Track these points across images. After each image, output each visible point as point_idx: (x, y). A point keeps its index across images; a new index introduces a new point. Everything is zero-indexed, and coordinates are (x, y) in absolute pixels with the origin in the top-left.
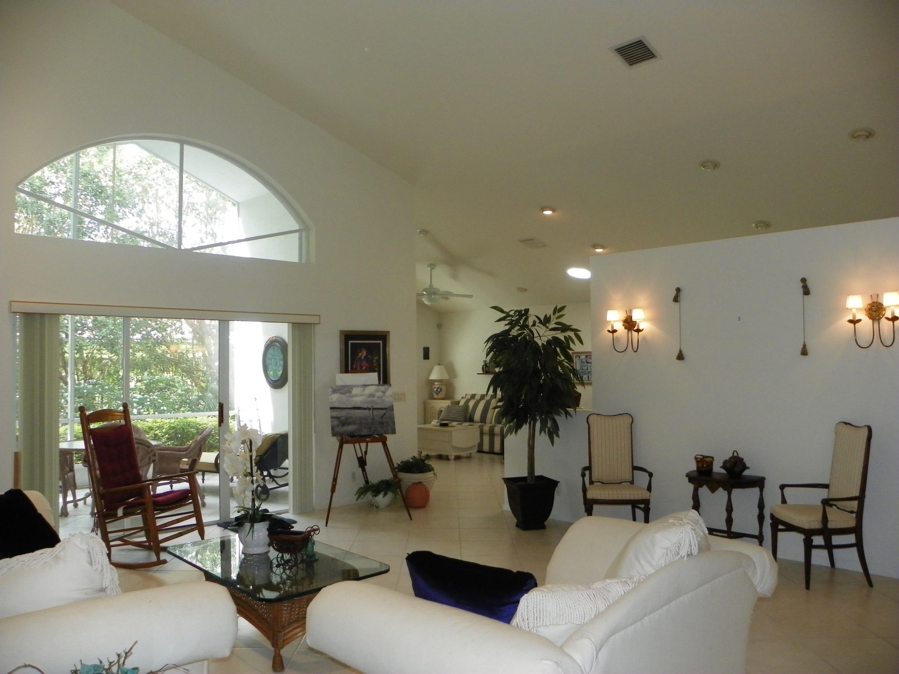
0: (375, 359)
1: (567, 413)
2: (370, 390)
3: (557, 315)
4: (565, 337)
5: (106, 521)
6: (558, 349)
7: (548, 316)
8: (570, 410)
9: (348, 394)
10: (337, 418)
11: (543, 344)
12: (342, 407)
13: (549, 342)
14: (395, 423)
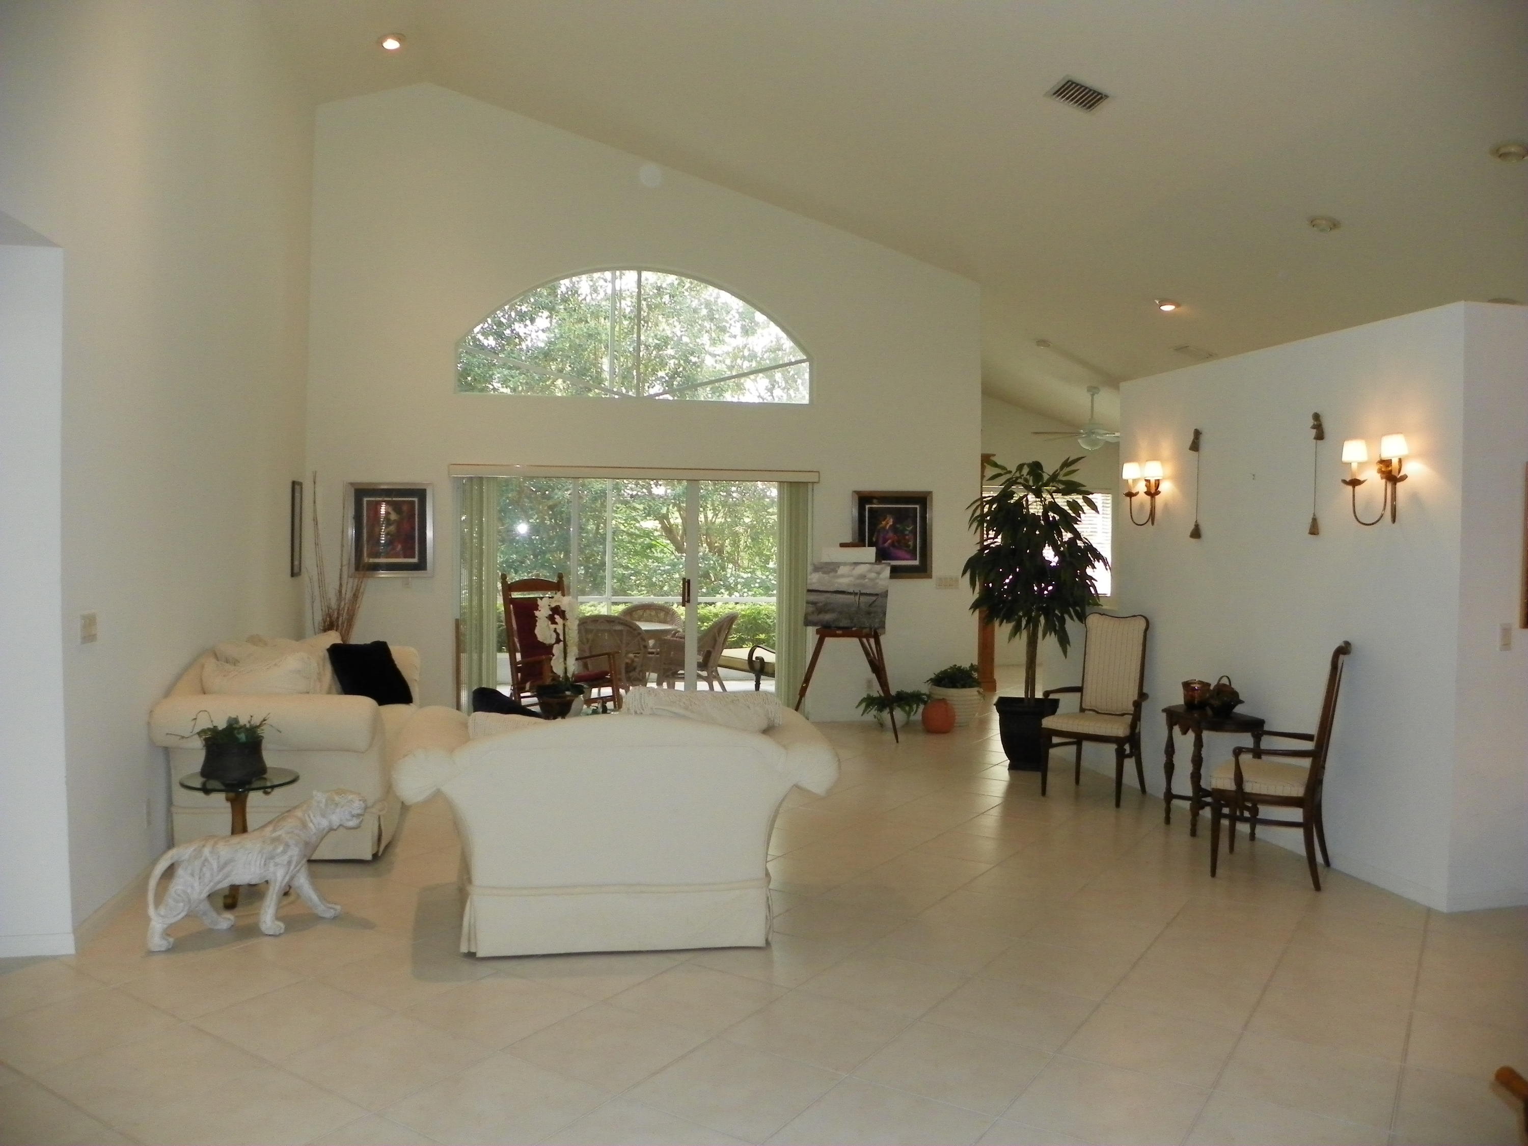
0: (907, 530)
2: (861, 569)
3: (1065, 470)
5: (522, 695)
9: (832, 574)
10: (814, 603)
12: (821, 590)
14: (885, 614)
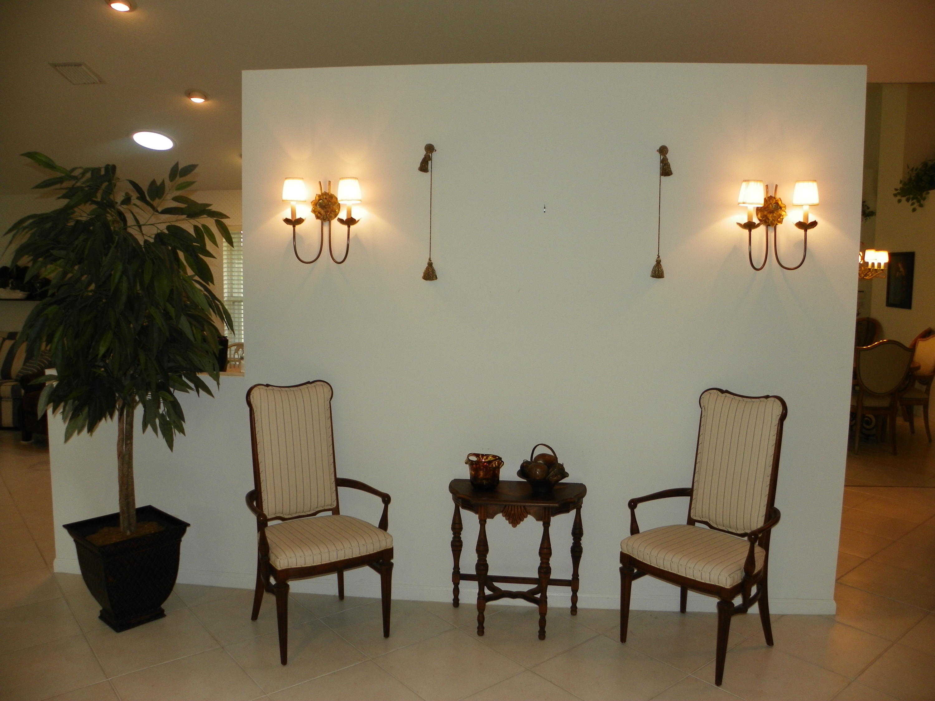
1: (201, 386)
3: (180, 180)
4: (196, 228)
6: (181, 255)
7: (159, 183)
8: (205, 377)
11: (146, 241)
13: (159, 237)
